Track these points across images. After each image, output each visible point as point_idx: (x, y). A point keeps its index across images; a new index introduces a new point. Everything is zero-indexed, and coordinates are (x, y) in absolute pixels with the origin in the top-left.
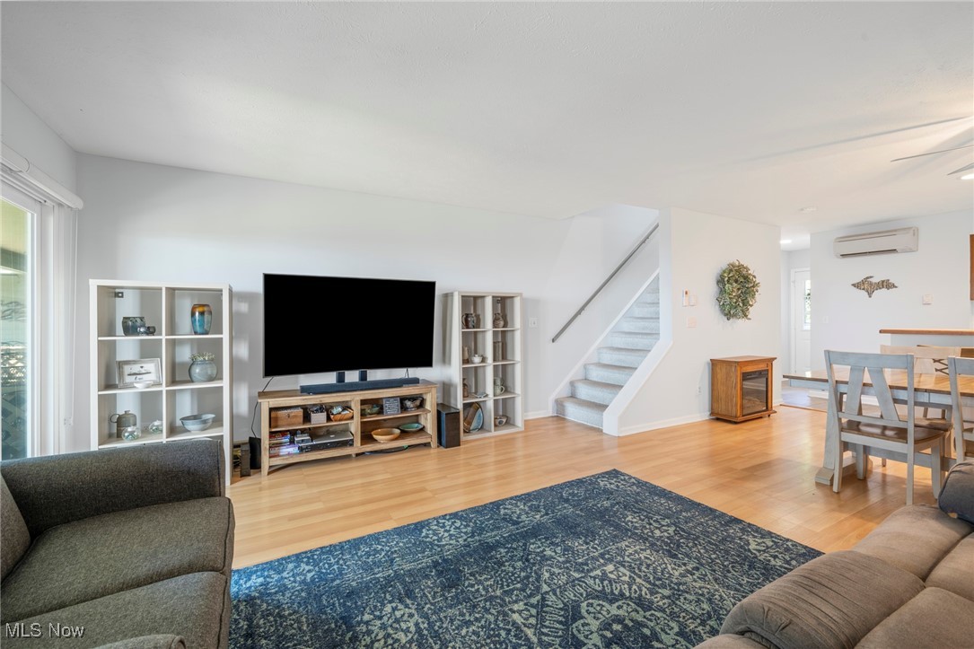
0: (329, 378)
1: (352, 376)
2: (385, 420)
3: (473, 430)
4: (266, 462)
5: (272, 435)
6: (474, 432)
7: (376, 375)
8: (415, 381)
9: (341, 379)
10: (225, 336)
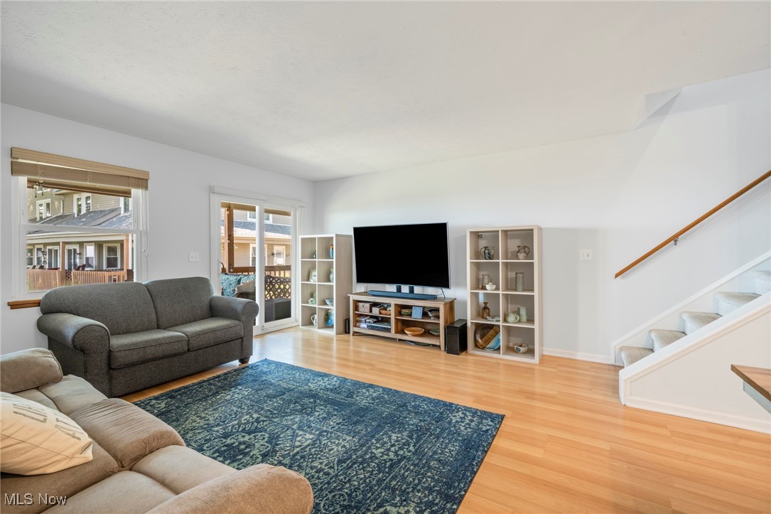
0: (392, 288)
1: (405, 289)
2: (427, 323)
3: (490, 348)
4: (352, 329)
5: (355, 314)
6: (488, 350)
7: (418, 290)
8: (434, 298)
9: (399, 290)
10: (334, 260)
